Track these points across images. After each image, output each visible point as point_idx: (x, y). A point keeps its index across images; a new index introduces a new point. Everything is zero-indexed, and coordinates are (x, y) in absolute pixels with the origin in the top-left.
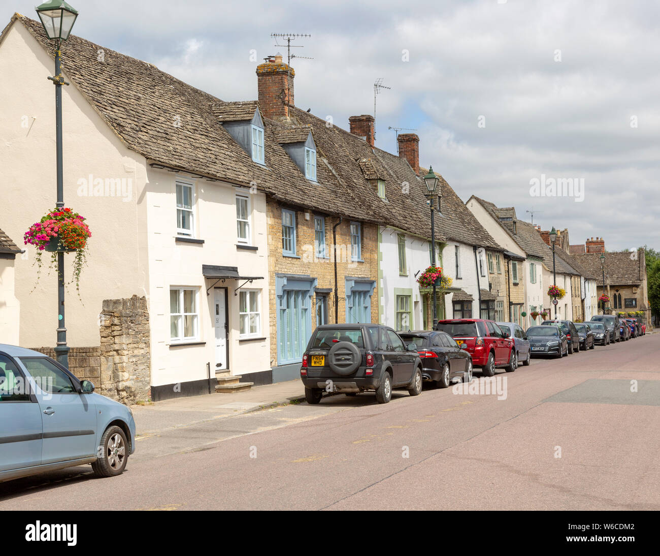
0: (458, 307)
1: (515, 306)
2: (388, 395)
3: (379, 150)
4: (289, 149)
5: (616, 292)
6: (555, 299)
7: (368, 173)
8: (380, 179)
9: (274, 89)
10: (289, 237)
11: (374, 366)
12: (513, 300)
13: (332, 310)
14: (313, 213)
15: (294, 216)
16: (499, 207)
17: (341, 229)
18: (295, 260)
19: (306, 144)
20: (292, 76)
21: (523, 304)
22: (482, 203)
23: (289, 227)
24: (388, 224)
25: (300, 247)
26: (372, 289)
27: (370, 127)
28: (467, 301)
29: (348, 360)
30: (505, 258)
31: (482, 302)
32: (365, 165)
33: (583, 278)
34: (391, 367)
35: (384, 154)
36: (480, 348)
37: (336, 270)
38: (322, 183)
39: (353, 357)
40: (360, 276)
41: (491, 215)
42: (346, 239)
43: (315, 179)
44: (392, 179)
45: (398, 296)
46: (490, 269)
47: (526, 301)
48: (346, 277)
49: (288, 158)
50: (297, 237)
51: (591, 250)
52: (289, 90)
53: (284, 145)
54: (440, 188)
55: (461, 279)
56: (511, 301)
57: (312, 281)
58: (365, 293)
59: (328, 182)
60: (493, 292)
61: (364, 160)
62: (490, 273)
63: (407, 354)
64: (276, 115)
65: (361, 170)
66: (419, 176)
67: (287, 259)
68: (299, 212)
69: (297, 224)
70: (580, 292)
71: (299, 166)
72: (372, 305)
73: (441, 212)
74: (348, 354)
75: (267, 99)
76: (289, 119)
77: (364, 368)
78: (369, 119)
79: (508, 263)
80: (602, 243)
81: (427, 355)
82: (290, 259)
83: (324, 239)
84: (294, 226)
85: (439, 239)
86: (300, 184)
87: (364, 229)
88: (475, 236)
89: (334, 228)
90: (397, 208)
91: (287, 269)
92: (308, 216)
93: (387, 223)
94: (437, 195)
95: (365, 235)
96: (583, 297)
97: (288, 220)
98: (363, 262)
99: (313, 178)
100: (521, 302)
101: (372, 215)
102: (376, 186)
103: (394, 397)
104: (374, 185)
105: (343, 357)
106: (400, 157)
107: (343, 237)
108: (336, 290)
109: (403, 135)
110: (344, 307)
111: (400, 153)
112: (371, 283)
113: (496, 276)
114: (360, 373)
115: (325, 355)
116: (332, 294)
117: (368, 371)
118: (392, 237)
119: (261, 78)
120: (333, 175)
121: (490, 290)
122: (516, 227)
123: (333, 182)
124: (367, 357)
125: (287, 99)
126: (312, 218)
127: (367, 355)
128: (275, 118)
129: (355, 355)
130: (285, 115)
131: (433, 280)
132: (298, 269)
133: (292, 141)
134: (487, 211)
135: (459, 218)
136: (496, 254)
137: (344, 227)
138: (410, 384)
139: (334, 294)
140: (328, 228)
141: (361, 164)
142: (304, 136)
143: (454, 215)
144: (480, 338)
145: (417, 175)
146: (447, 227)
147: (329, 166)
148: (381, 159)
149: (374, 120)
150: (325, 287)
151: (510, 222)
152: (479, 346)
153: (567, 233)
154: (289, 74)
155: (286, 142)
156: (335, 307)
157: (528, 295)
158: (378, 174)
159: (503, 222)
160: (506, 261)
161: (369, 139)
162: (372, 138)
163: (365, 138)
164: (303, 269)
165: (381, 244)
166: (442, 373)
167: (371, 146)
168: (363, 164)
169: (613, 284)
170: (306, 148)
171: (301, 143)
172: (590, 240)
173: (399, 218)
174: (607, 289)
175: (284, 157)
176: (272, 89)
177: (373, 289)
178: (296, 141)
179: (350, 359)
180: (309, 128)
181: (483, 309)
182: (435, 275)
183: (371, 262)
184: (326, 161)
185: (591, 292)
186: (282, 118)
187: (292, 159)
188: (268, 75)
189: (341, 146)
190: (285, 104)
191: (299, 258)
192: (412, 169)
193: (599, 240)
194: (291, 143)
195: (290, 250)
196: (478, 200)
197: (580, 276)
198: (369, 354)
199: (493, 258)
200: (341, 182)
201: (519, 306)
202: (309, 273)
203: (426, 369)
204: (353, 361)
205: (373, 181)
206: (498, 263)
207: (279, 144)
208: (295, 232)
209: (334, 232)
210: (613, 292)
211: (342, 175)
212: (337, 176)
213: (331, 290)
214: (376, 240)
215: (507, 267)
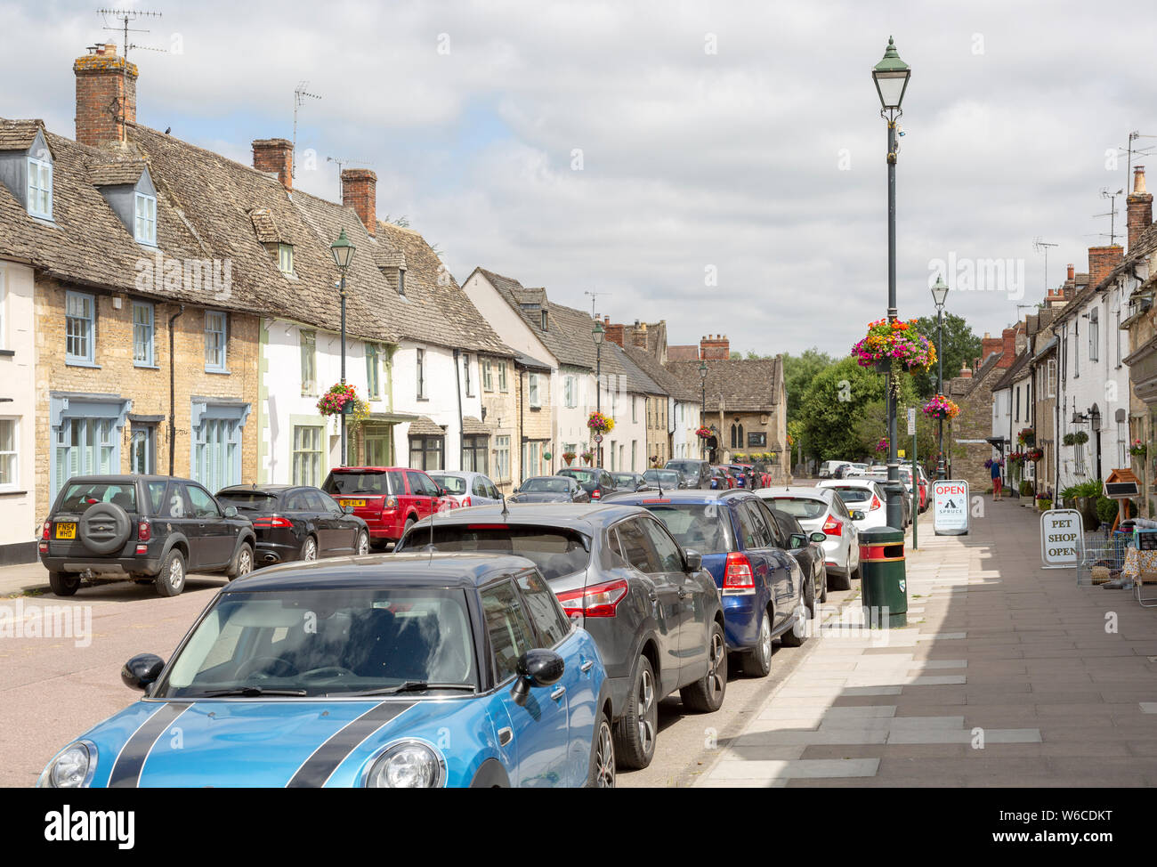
0: (417, 445)
1: (533, 443)
2: (177, 585)
3: (302, 194)
4: (109, 194)
5: (735, 423)
6: (599, 433)
7: (263, 232)
8: (283, 243)
9: (102, 97)
10: (83, 334)
11: (151, 540)
12: (527, 433)
13: (163, 449)
14: (129, 298)
15: (93, 303)
16: (526, 285)
17: (185, 322)
18: (91, 371)
19: (137, 187)
20: (132, 77)
21: (549, 440)
22: (492, 279)
23: (83, 321)
24: (279, 315)
25: (101, 350)
26: (244, 417)
27: (284, 158)
28: (431, 435)
29: (109, 530)
30: (516, 367)
31: (465, 437)
32: (260, 220)
33: (672, 400)
34: (183, 543)
35: (311, 200)
36: (392, 512)
37: (172, 386)
38: (166, 249)
39: (117, 525)
40: (222, 396)
41: (506, 300)
42: (196, 338)
43: (153, 242)
44: (318, 241)
45: (297, 428)
46: (485, 386)
47: (555, 433)
48: (192, 398)
49: (107, 208)
50: (97, 335)
51: (709, 355)
52: (124, 99)
53: (102, 188)
54: (404, 257)
55: (428, 400)
56: (524, 435)
57: (122, 403)
58: (232, 423)
59: (179, 247)
60: (489, 421)
61: (260, 212)
62: (486, 392)
63: (224, 522)
64: (104, 138)
65: (254, 227)
66: (374, 237)
67: (75, 369)
68: (101, 297)
69: (97, 315)
70: (666, 422)
71: (124, 222)
72: (244, 441)
73: (404, 295)
74: (109, 522)
75: (90, 112)
76: (124, 145)
77: (134, 542)
78: (283, 146)
79: (521, 376)
80: (726, 343)
81: (275, 522)
82: (80, 370)
83: (152, 337)
84: (92, 317)
85: (385, 339)
86: (120, 250)
87: (232, 322)
88: (463, 333)
89: (171, 321)
90: (313, 289)
91: (75, 386)
92: (118, 303)
93: (279, 311)
94: (398, 267)
95: (233, 331)
96: (671, 430)
97: (80, 308)
98: (229, 375)
99: (150, 241)
100: (546, 437)
101: (251, 301)
102: (275, 254)
103: (189, 587)
104: (273, 251)
105: (101, 527)
106: (344, 206)
107: (189, 334)
108: (172, 418)
109: (351, 171)
110: (187, 443)
111: (344, 199)
112: (243, 407)
113: (498, 397)
114: (128, 551)
115: (77, 523)
116: (165, 425)
117: (140, 548)
118: (288, 335)
119: (80, 78)
120: (192, 236)
121: (483, 419)
122: (547, 318)
123: (189, 248)
124: (139, 526)
125: (121, 113)
126: (127, 307)
127: (140, 523)
128: (101, 142)
129: (119, 523)
130: (118, 138)
131: (340, 406)
132: (97, 385)
133: (114, 183)
134: (500, 293)
135: (439, 304)
136: (499, 361)
137: (192, 320)
138: (228, 567)
139: (168, 424)
140: (159, 321)
141: (254, 217)
142: (134, 174)
143: (430, 299)
144: (392, 497)
145: (370, 235)
146: (409, 318)
147: (186, 221)
148: (303, 209)
149: (292, 146)
150: (149, 413)
151: (537, 311)
152: (390, 509)
153: (664, 327)
154: (125, 74)
155: (106, 183)
156: (169, 445)
157: (559, 427)
158: (279, 236)
159: (526, 311)
160: (518, 372)
161: (282, 177)
162: (288, 175)
163: (276, 175)
164: (105, 384)
165: (265, 346)
166: (300, 550)
167: (286, 188)
168: (258, 218)
169: (731, 409)
170: (137, 194)
171: (128, 187)
172: (708, 338)
173: (312, 304)
174: (719, 418)
175: (99, 207)
176: (98, 97)
177: (246, 416)
178: (120, 182)
179: (111, 529)
180: (144, 162)
181: (465, 448)
182: (343, 398)
183: (244, 374)
184: (181, 214)
185: (688, 421)
186: (113, 143)
187: (114, 210)
188: (92, 75)
189: (221, 189)
190: (117, 121)
191: (99, 369)
192: (363, 225)
193: (722, 338)
194: (112, 185)
195: (84, 354)
196: (486, 274)
197: (668, 397)
198: (143, 522)
199: (492, 368)
200: (204, 248)
201: (539, 444)
202: (118, 391)
203: (274, 545)
204: (116, 532)
205: (272, 246)
206: (503, 378)
207: (94, 185)
208: (93, 327)
209: (171, 327)
210: (730, 422)
211: (208, 237)
212: (198, 238)
213: (162, 417)
214: (257, 340)
215: (519, 382)
